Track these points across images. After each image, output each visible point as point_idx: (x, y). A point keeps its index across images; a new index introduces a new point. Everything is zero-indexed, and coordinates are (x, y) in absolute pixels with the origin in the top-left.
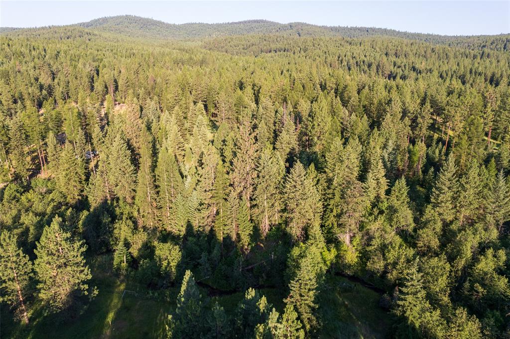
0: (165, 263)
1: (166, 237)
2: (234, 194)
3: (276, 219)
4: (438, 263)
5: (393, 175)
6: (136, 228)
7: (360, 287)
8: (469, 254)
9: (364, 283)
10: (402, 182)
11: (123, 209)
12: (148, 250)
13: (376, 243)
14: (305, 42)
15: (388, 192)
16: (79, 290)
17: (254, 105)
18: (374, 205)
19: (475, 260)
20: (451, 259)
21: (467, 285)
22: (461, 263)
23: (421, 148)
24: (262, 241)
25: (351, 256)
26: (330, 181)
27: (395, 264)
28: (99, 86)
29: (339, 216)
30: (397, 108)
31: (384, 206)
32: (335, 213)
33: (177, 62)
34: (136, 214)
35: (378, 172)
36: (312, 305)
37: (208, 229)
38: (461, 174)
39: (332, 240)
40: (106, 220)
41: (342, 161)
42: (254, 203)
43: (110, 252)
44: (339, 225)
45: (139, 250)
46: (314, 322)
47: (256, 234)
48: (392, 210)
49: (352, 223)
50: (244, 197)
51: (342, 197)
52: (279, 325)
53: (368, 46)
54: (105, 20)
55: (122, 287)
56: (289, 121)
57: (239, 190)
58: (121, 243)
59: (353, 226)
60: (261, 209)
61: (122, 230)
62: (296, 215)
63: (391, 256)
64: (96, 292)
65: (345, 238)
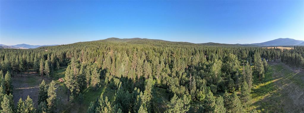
0: (116, 83)
1: (117, 78)
2: (132, 68)
3: (142, 74)
4: (176, 78)
5: (165, 63)
6: (110, 74)
7: (161, 89)
8: (181, 75)
9: (162, 88)
10: (167, 65)
11: (108, 71)
12: (112, 80)
13: (164, 77)
14: (147, 42)
15: (165, 67)
16: (97, 84)
17: (136, 51)
18: (163, 70)
19: (182, 76)
20: (178, 77)
21: (182, 81)
22: (180, 77)
23: (170, 59)
24: (138, 80)
25: (159, 82)
26: (153, 65)
27: (168, 81)
28: (107, 48)
29: (155, 72)
30: (165, 51)
31: (165, 70)
32: (154, 72)
33: (121, 45)
34: (111, 72)
35: (163, 63)
36: (151, 92)
37: (126, 76)
38: (177, 61)
39: (154, 78)
40: (105, 72)
41: (155, 60)
42: (136, 70)
43: (104, 79)
44: (156, 75)
45: (111, 80)
46: (152, 97)
47: (137, 78)
48: (166, 70)
49: (158, 74)
50: (134, 69)
51: (156, 68)
52: (143, 96)
53: (158, 42)
54: (109, 38)
55: (106, 87)
56: (144, 54)
57: (133, 67)
58: (107, 77)
59: (159, 75)
60: (138, 71)
61: (107, 75)
62: (146, 73)
63: (167, 80)
64: (101, 86)
65: (157, 77)
